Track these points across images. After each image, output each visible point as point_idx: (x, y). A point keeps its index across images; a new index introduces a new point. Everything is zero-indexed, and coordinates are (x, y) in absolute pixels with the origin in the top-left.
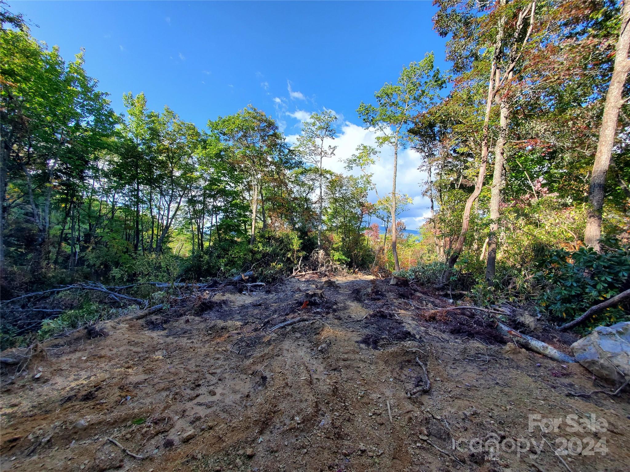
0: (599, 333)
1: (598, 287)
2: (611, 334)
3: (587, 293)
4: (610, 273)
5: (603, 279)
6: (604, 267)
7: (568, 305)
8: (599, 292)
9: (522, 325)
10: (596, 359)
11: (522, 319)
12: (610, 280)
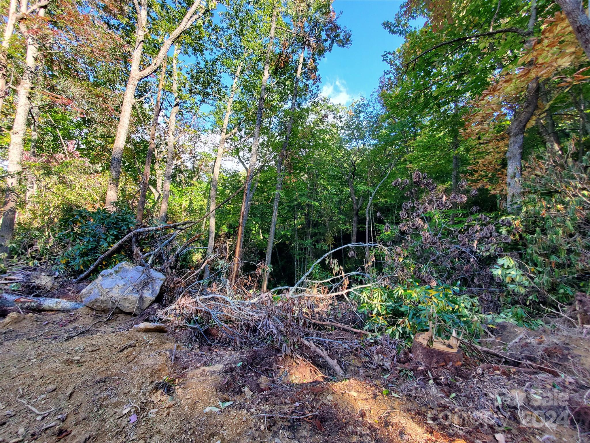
0: (103, 276)
1: (108, 240)
2: (111, 274)
3: (100, 246)
4: (116, 228)
5: (111, 233)
6: (113, 223)
7: (85, 258)
8: (109, 243)
9: (38, 287)
10: (98, 297)
11: (37, 282)
12: (115, 233)
